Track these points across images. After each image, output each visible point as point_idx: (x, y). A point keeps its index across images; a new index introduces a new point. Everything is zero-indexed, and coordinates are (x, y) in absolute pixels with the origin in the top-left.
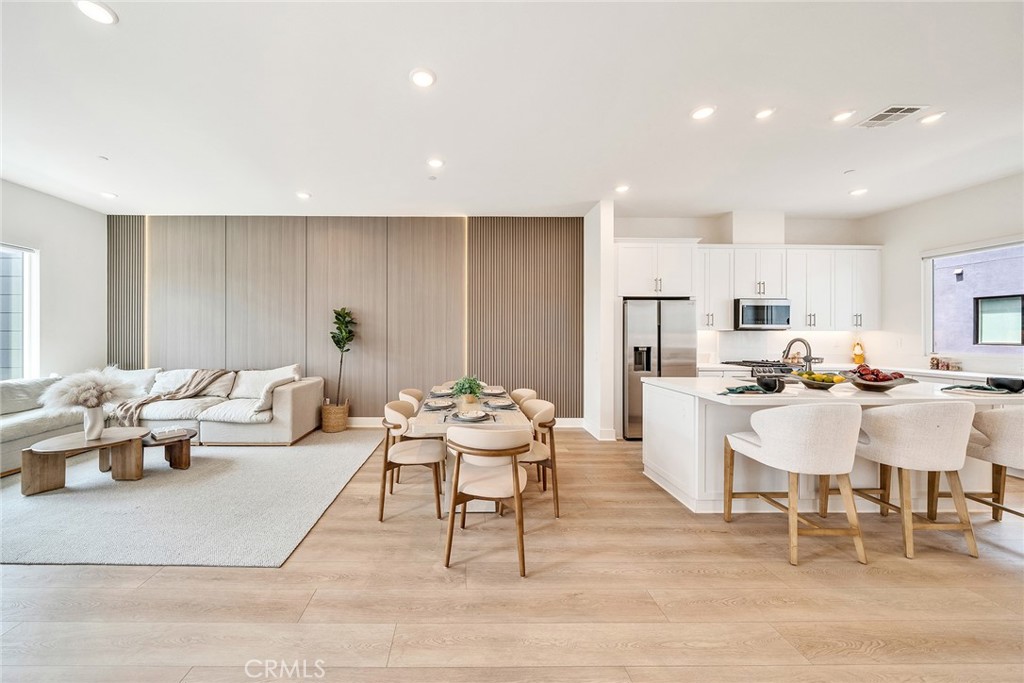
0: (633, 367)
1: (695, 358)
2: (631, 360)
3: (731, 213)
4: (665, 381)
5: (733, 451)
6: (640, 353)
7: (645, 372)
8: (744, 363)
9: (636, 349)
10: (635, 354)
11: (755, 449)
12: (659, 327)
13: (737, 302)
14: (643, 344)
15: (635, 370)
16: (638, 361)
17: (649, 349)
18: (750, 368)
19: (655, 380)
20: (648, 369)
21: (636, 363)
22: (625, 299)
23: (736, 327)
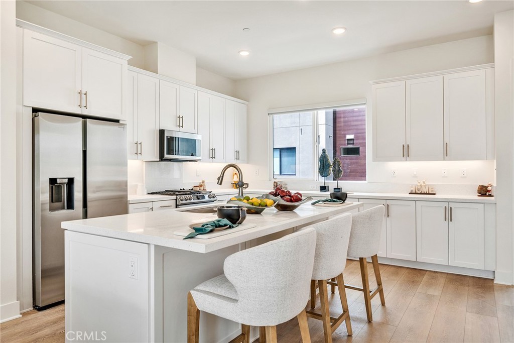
0: (48, 206)
1: (126, 191)
2: (44, 196)
3: (155, 43)
4: (93, 223)
5: (198, 311)
6: (59, 187)
7: (66, 212)
8: (167, 193)
9: (53, 181)
10: (52, 189)
11: (230, 305)
12: (85, 153)
13: (162, 132)
14: (62, 175)
15: (52, 209)
16: (55, 197)
17: (71, 181)
18: (174, 197)
19: (80, 224)
20: (70, 206)
21: (52, 201)
22: (35, 110)
23: (162, 158)
